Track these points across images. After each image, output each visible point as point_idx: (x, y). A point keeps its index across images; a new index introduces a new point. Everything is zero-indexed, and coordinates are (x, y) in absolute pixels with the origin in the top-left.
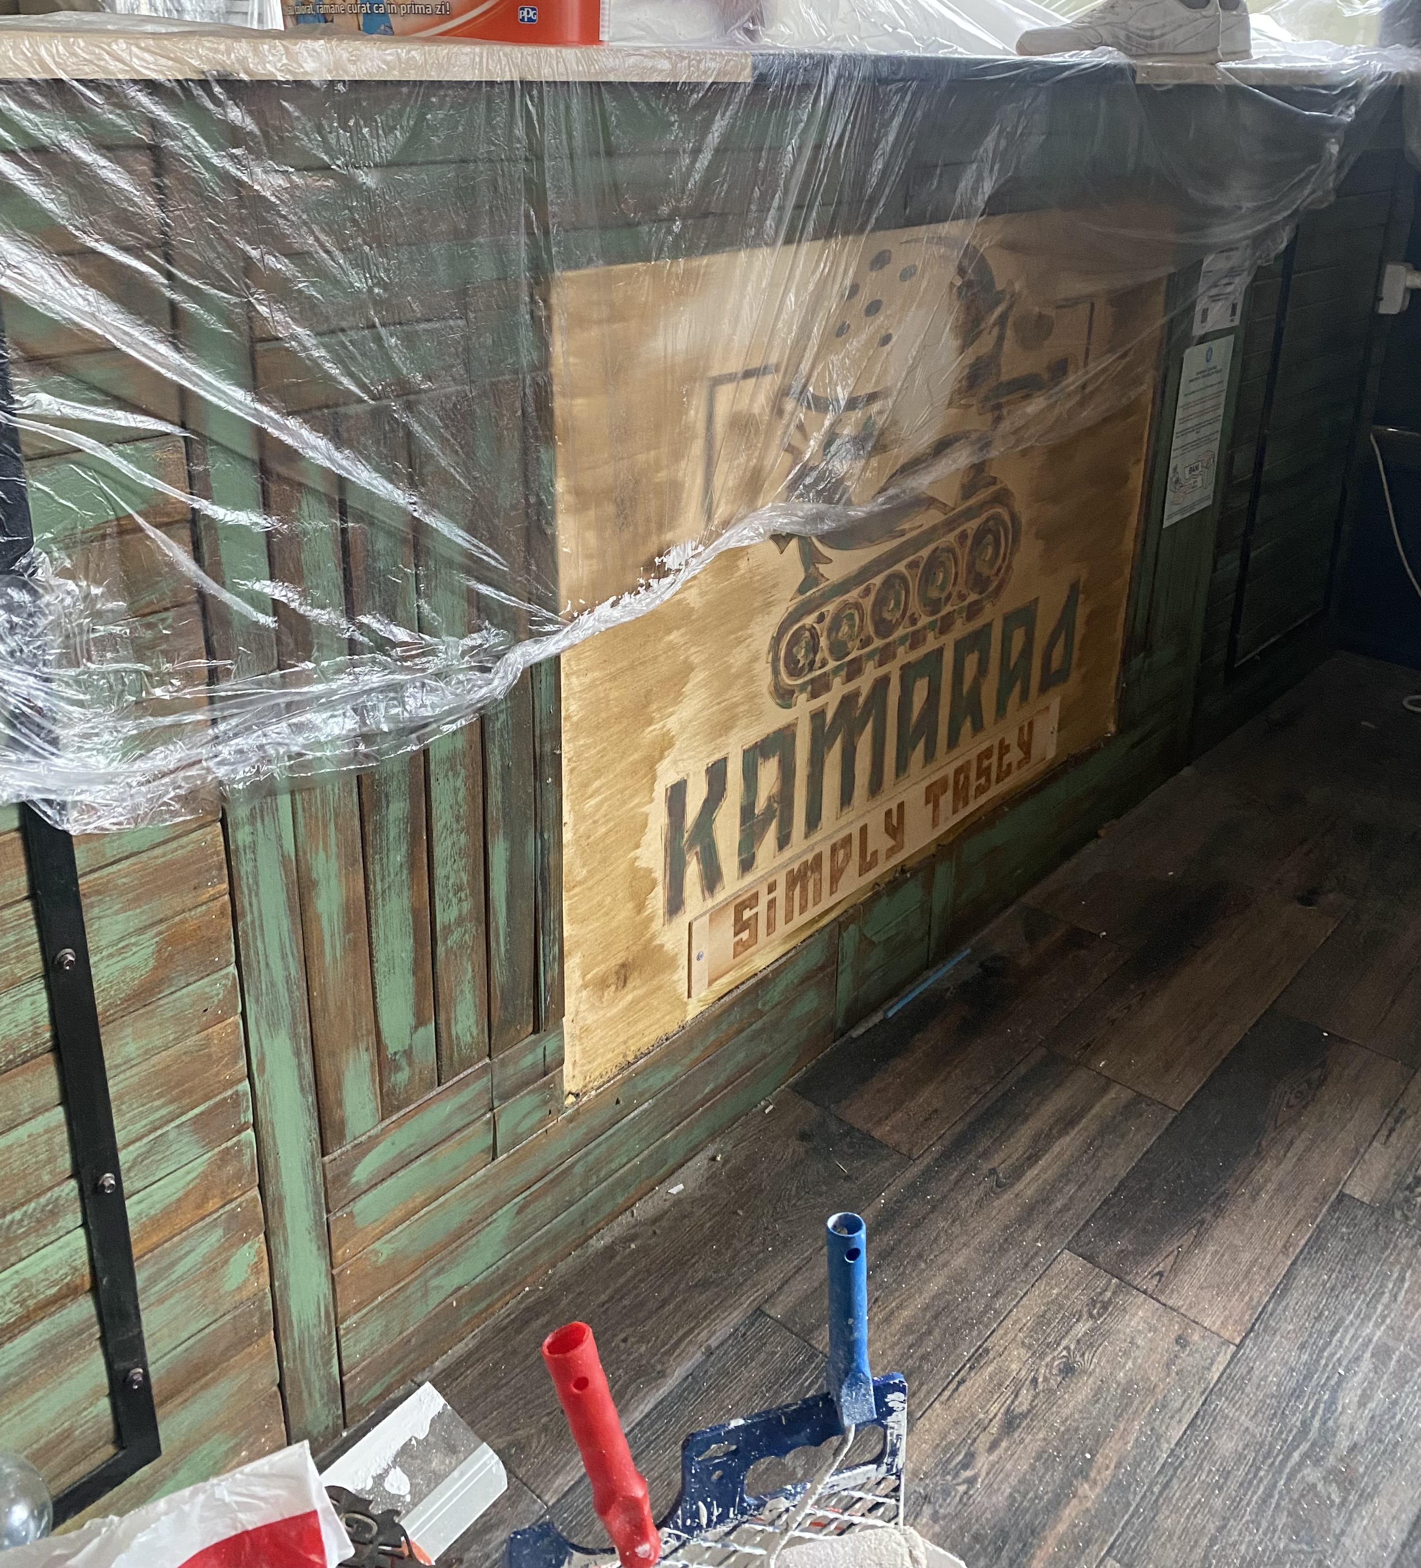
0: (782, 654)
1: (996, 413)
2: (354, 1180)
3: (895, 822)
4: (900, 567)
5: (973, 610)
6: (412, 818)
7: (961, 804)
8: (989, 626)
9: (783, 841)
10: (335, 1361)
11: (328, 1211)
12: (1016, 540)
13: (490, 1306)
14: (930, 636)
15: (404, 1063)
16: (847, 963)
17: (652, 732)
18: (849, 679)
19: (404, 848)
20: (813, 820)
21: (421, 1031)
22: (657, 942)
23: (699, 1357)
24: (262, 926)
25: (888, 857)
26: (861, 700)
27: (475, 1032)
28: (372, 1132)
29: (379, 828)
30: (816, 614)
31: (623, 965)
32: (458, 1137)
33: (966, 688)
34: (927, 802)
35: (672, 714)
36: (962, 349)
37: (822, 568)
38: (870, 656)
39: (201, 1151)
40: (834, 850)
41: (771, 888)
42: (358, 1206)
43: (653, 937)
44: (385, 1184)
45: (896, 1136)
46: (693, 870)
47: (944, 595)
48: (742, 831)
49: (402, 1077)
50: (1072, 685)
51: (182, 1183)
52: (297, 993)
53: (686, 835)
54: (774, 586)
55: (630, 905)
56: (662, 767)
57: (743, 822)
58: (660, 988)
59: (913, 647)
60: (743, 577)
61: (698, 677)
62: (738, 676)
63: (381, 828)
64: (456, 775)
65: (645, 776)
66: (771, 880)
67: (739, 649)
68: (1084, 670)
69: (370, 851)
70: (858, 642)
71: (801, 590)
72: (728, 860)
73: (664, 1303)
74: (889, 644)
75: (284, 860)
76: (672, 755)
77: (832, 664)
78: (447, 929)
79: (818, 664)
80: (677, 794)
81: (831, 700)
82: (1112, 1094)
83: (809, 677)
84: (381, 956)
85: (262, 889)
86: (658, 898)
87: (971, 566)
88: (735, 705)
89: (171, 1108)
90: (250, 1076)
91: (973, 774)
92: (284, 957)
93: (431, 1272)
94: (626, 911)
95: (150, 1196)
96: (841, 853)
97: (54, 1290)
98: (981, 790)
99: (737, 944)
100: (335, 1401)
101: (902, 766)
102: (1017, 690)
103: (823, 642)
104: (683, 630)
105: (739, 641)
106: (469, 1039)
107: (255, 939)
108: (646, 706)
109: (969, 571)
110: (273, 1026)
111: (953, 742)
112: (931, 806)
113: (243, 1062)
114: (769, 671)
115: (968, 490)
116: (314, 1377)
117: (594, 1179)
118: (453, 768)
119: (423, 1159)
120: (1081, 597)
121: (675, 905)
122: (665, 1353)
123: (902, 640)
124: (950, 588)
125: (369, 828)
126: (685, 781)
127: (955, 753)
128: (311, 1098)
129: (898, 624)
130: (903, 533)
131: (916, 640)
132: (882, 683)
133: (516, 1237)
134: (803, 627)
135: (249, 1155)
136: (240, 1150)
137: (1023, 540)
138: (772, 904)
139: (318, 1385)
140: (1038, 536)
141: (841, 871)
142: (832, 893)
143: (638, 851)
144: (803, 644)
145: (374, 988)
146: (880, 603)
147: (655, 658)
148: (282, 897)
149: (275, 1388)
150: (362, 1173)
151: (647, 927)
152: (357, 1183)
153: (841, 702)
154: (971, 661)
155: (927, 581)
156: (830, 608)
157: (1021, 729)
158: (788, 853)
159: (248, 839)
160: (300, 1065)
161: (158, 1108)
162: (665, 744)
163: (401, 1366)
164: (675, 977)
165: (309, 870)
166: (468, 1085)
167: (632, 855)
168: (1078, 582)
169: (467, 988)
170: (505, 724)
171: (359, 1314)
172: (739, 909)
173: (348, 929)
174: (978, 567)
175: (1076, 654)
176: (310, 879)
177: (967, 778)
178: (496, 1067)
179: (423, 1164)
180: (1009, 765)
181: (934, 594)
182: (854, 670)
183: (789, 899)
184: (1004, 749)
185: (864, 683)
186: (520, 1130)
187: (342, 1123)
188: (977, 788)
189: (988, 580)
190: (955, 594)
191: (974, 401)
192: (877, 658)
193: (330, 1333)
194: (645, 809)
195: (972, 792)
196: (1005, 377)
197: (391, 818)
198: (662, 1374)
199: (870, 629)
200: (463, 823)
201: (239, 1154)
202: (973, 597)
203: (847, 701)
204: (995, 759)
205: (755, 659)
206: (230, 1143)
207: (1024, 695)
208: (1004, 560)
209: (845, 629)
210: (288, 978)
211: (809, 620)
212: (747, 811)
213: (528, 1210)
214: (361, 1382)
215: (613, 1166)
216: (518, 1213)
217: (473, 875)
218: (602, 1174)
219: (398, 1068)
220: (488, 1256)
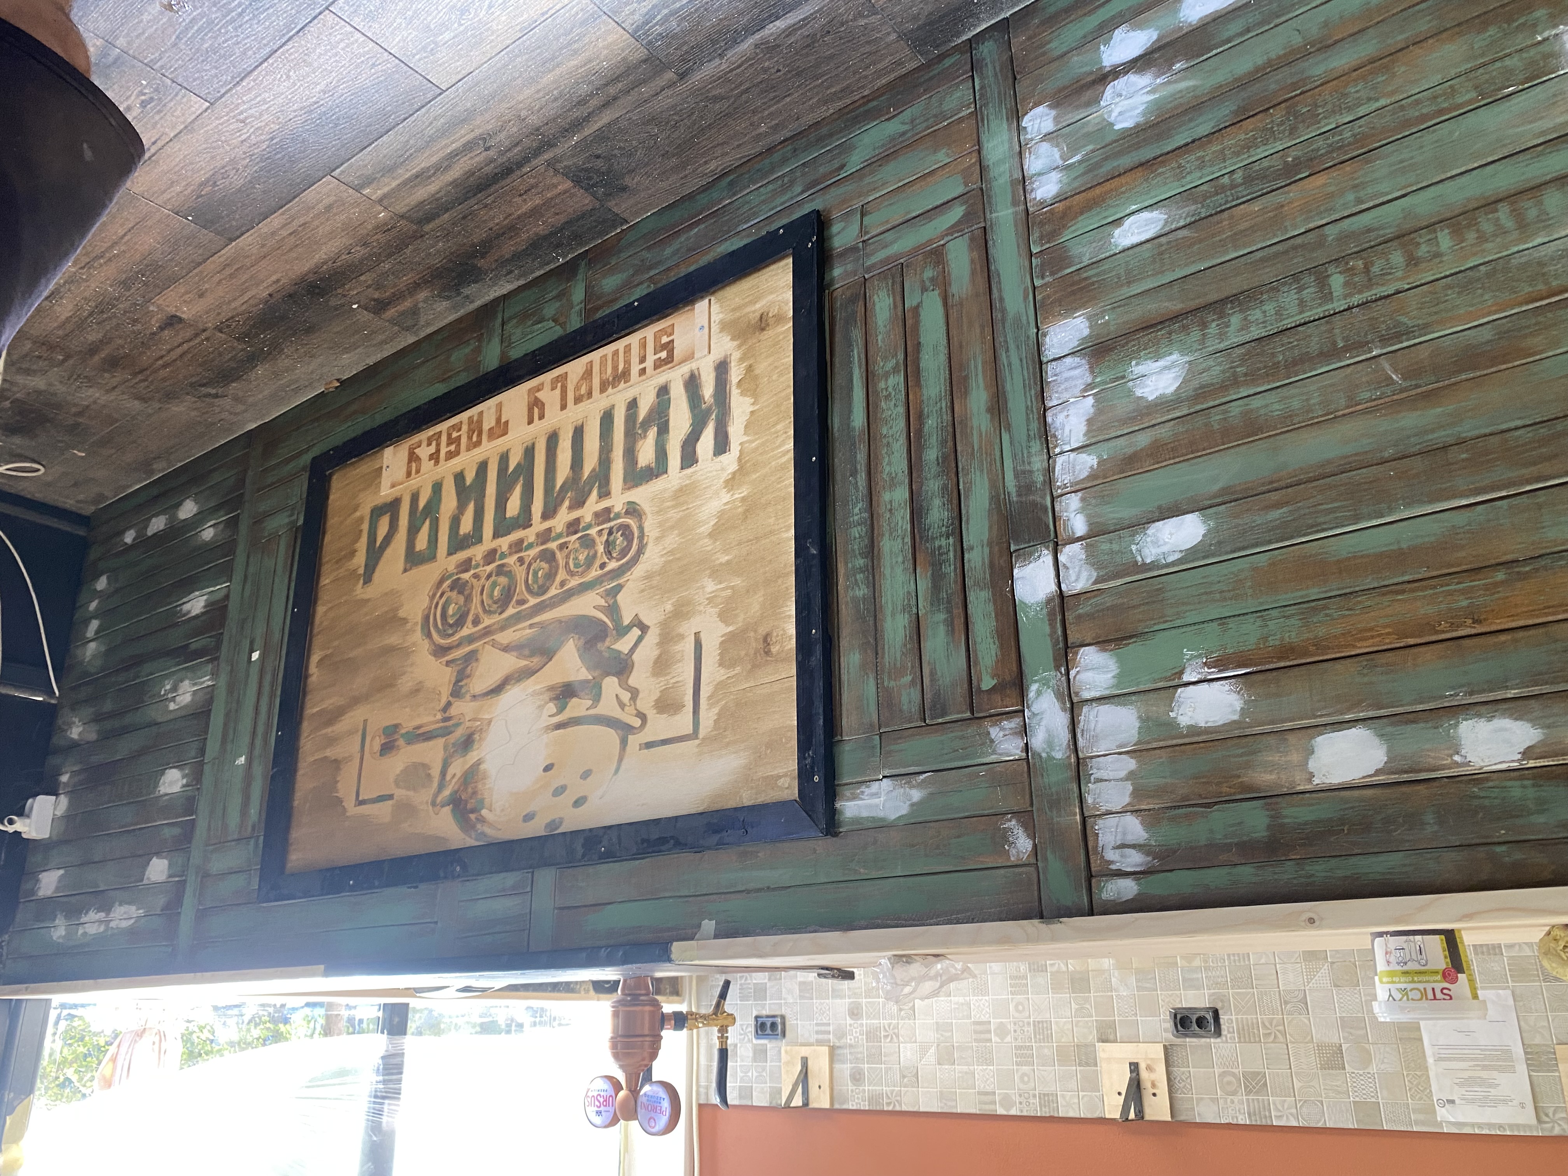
0: (635, 541)
1: (447, 715)
2: (964, 207)
3: (536, 410)
4: (533, 601)
5: (466, 565)
6: (921, 448)
7: (475, 419)
8: (450, 554)
9: (633, 404)
10: (977, 88)
11: (982, 189)
12: (426, 618)
13: (864, 104)
14: (505, 548)
15: (928, 284)
16: (577, 308)
17: (743, 491)
18: (577, 521)
19: (926, 429)
20: (607, 418)
21: (915, 303)
22: (736, 343)
23: (730, 54)
24: (1024, 387)
25: (543, 384)
26: (567, 503)
27: (876, 297)
28: (950, 238)
29: (943, 443)
30: (607, 569)
31: (763, 329)
32: (889, 226)
33: (471, 508)
34: (507, 422)
35: (726, 504)
36: (478, 763)
37: (602, 602)
38: (559, 536)
39: (1066, 244)
40: (590, 394)
41: (643, 371)
42: (961, 190)
43: (739, 347)
44: (941, 202)
45: (555, 181)
46: (708, 391)
47: (493, 578)
48: (668, 415)
49: (929, 273)
50: (368, 502)
51: (1079, 225)
52: (1002, 339)
53: (713, 416)
54: (643, 591)
55: (757, 372)
56: (734, 467)
57: (667, 421)
58: (734, 310)
59: (521, 541)
60: (669, 599)
61: (706, 529)
62: (672, 528)
63: (942, 443)
64: (890, 474)
65: (746, 462)
66: (644, 377)
67: (672, 547)
68: (358, 514)
69: (950, 429)
70: (570, 547)
71: (620, 587)
72: (678, 394)
73: (746, 91)
74: (543, 543)
75: (1009, 428)
76: (726, 475)
77: (593, 532)
78: (895, 370)
79: (606, 532)
80: (722, 445)
81: (593, 505)
82: (380, 193)
83: (612, 524)
84: (943, 358)
85: (1024, 409)
86: (735, 374)
87: (468, 599)
88: (674, 507)
89: (1085, 275)
90: (1034, 288)
91: (464, 440)
92: (1010, 365)
93: (909, 135)
94: (761, 368)
95: (1099, 221)
96: (583, 391)
97: (1160, 170)
98: (458, 427)
99: (671, 334)
100: (978, 60)
101: (529, 452)
102: (422, 503)
103: (601, 549)
104: (718, 562)
105: (671, 552)
106: (880, 293)
107: (1029, 379)
108: (747, 510)
109: (470, 595)
110: (1017, 320)
111: (483, 467)
112: (503, 420)
113: (1038, 298)
114: (646, 530)
115: (471, 657)
116: (992, 79)
117: (786, 180)
118: (892, 479)
119: (914, 214)
120: (361, 571)
121: (722, 368)
122: (750, 59)
123: (530, 546)
124: (488, 584)
125: (950, 444)
126: (715, 455)
127: (481, 458)
128: (993, 268)
129: (535, 559)
130: (531, 626)
131: (518, 546)
132: (547, 515)
133: (846, 149)
134: (618, 560)
135: (1035, 235)
136: (1041, 240)
137: (419, 618)
138: (643, 360)
139: (989, 71)
140: (405, 621)
141: (583, 378)
142: (591, 362)
143: (752, 409)
144: (618, 548)
145: (948, 333)
146: (551, 576)
147: (739, 544)
148: (1010, 405)
149: (1018, 77)
150: (957, 212)
151: (744, 354)
152: (962, 205)
153: (584, 503)
154: (466, 525)
155: (509, 589)
156: (595, 573)
157: (418, 471)
158: (629, 395)
159: (1032, 443)
160: (1000, 290)
161: (1094, 276)
162: (731, 483)
163: (931, 74)
164: (721, 316)
165: (992, 420)
166: (881, 261)
167: (756, 407)
168: (365, 583)
169: (881, 329)
170: (854, 505)
171: (961, 115)
172: (670, 359)
173: (966, 378)
174: (461, 599)
175: (365, 527)
176: (992, 414)
177: (470, 438)
178: (861, 270)
179: (914, 211)
180: (429, 444)
181: (503, 580)
182: (573, 527)
183: (627, 362)
184: (435, 457)
185: (564, 516)
186: (843, 224)
187: (971, 249)
188: (460, 430)
189: (452, 588)
190: (483, 580)
191: (468, 724)
192: (553, 534)
193: (981, 107)
194: (746, 438)
195: (465, 428)
196: (441, 741)
197: (935, 450)
198: (757, 46)
199: (559, 556)
200: (885, 441)
201: (1041, 238)
202: (466, 576)
203: (579, 503)
204: (443, 451)
205: (658, 539)
206: (1048, 246)
207: (415, 498)
208: (437, 604)
209: (582, 557)
210: (1007, 351)
211: (612, 565)
212: (663, 429)
213: (837, 166)
214: (958, 69)
215: (771, 187)
216: (845, 165)
217: (877, 406)
218: (780, 182)
219: (932, 279)
220: (866, 139)
